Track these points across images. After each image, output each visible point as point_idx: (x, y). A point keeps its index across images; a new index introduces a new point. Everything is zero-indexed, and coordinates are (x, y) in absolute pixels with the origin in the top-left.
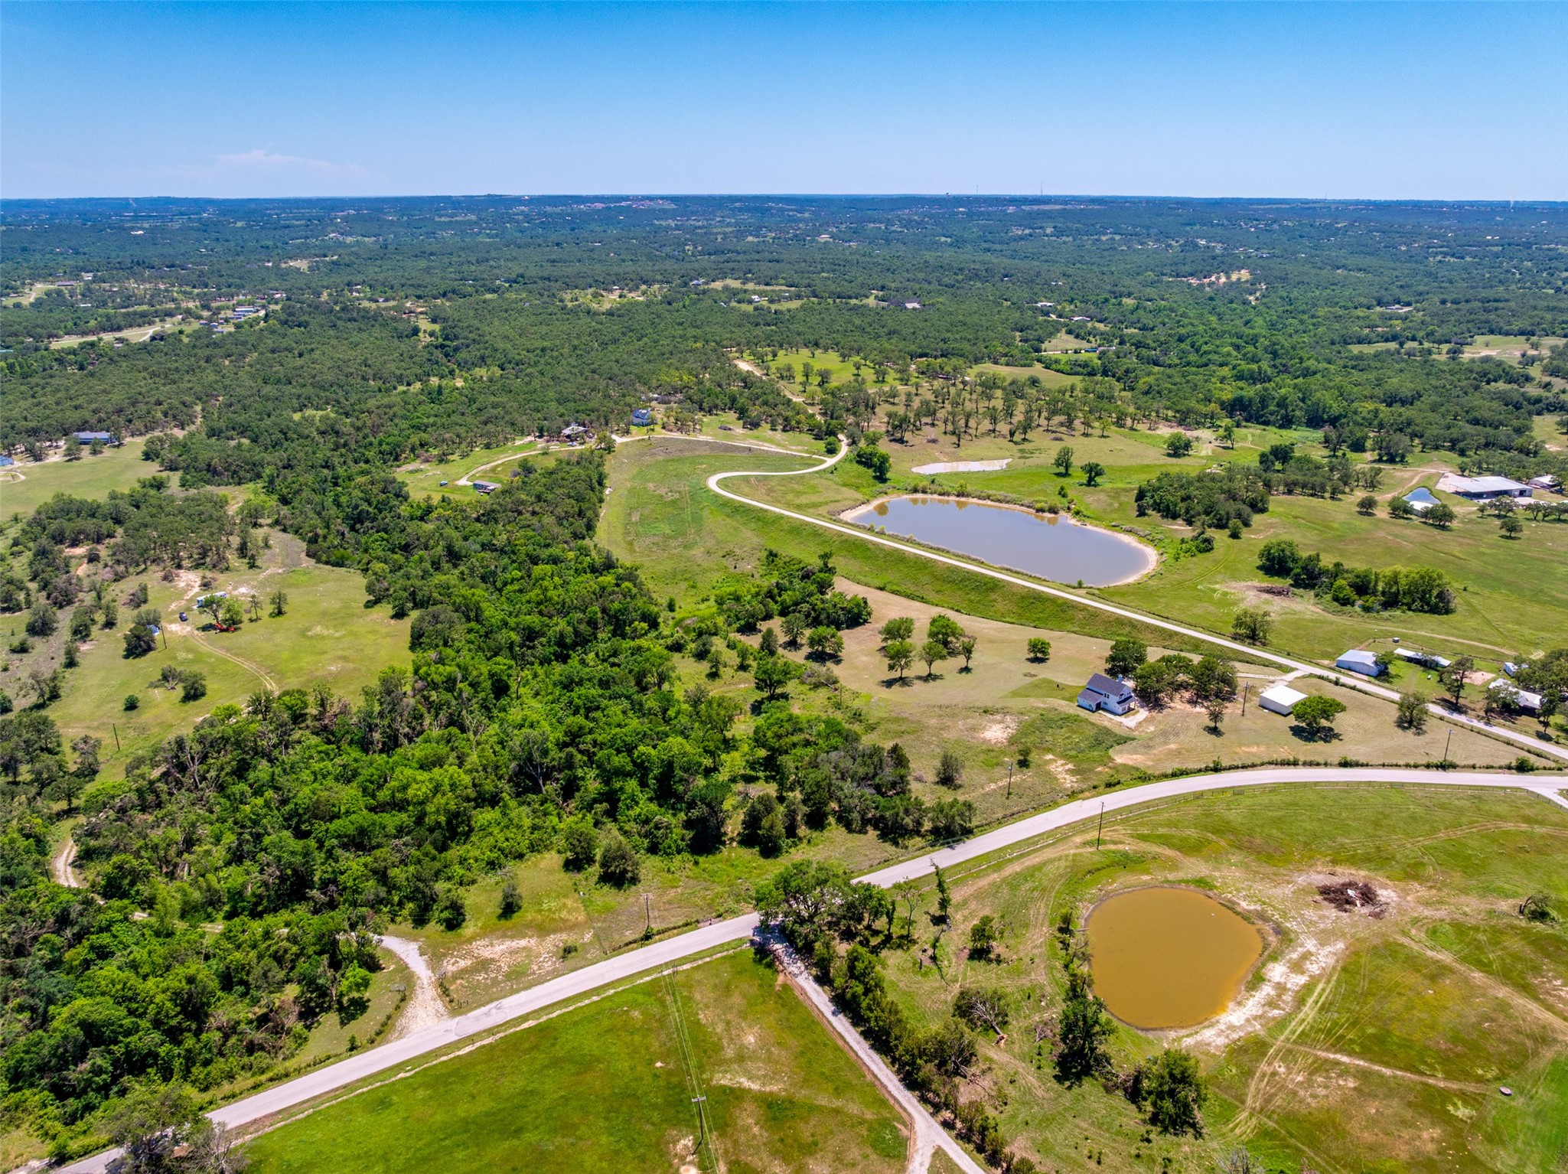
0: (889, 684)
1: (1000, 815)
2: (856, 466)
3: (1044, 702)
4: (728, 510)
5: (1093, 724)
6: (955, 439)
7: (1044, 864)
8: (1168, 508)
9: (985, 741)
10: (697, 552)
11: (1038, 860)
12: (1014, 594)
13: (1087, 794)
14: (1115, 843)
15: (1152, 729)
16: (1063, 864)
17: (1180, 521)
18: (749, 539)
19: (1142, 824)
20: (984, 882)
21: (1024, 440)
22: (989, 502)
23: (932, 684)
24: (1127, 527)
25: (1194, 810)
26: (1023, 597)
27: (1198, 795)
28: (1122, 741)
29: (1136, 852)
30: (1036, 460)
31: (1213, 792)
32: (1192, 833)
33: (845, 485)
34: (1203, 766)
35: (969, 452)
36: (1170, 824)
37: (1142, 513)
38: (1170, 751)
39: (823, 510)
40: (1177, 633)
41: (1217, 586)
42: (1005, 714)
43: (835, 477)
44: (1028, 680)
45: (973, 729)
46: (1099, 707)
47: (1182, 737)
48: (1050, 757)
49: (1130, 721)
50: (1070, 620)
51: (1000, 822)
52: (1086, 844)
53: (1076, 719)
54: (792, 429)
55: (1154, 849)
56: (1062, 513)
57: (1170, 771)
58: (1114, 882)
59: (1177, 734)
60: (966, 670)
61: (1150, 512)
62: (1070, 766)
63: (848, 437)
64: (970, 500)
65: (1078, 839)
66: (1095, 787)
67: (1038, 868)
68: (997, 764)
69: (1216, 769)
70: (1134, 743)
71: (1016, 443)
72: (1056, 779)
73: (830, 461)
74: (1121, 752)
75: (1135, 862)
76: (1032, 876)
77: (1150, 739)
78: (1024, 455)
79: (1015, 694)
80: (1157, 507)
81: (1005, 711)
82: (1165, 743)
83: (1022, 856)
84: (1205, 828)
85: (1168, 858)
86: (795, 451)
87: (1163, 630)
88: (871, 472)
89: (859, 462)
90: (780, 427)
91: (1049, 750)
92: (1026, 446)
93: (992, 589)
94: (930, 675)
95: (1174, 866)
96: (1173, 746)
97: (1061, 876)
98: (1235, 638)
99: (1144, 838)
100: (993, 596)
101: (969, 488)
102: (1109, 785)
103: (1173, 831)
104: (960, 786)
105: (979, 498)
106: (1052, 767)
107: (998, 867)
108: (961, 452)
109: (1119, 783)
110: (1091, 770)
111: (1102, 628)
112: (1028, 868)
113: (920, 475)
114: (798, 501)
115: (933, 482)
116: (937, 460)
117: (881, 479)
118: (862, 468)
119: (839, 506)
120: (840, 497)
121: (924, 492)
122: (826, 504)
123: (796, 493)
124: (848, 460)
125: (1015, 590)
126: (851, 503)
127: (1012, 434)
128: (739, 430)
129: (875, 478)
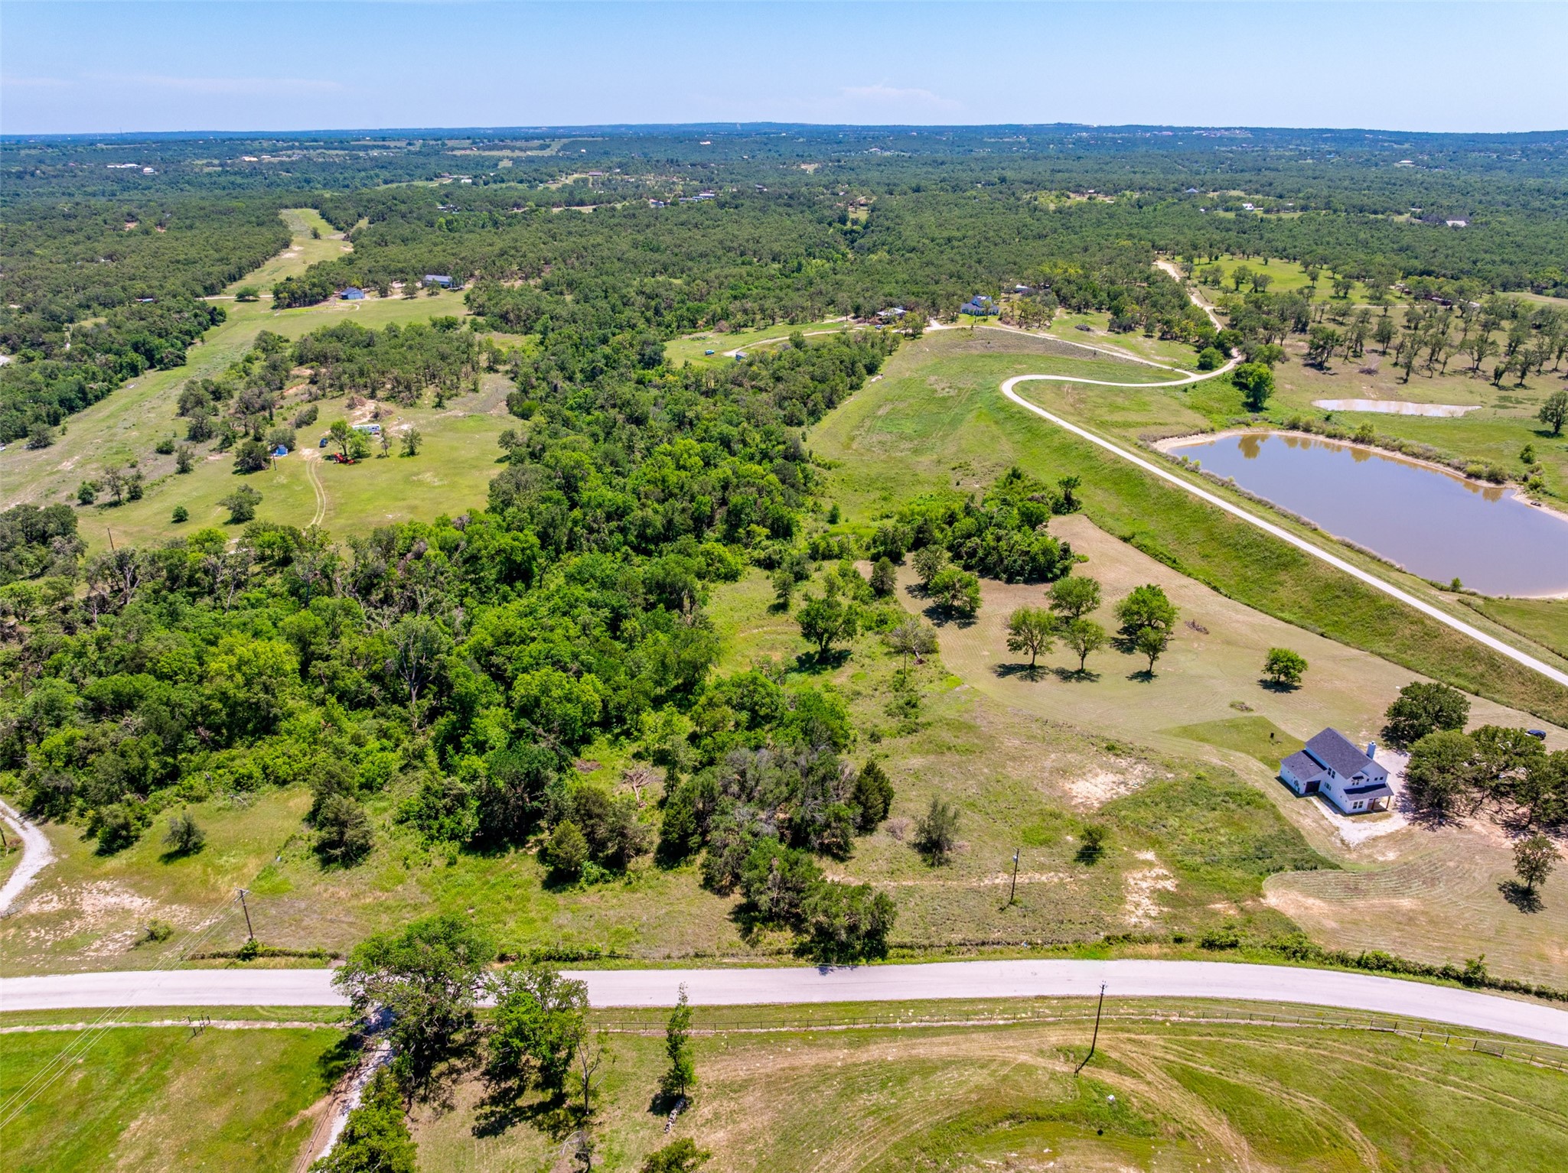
2: (1227, 387)
4: (1002, 415)
6: (1401, 373)
12: (1317, 579)
15: (1391, 856)
19: (1210, 1050)
21: (1518, 386)
22: (1398, 455)
26: (1328, 586)
28: (1310, 862)
30: (1520, 411)
33: (1192, 407)
35: (1417, 391)
39: (1133, 434)
43: (1186, 398)
46: (1313, 789)
49: (1356, 830)
50: (1388, 635)
54: (1175, 338)
56: (1510, 485)
63: (1243, 351)
64: (1373, 449)
66: (1178, 940)
71: (1502, 388)
72: (1121, 901)
73: (1195, 377)
77: (1370, 876)
78: (1503, 403)
86: (1159, 363)
87: (1545, 684)
88: (1242, 396)
89: (1235, 384)
90: (1158, 334)
92: (1520, 393)
93: (1285, 566)
100: (1282, 576)
101: (1376, 433)
105: (1386, 447)
108: (1402, 389)
110: (1199, 904)
111: (1435, 658)
113: (1318, 410)
114: (1107, 418)
115: (1328, 419)
116: (1361, 396)
117: (1254, 407)
118: (1235, 391)
119: (1162, 431)
120: (1172, 420)
121: (1307, 430)
122: (1145, 425)
123: (1114, 408)
124: (1223, 379)
125: (1320, 573)
126: (1184, 429)
127: (1498, 374)
128: (1101, 332)
129: (1246, 404)
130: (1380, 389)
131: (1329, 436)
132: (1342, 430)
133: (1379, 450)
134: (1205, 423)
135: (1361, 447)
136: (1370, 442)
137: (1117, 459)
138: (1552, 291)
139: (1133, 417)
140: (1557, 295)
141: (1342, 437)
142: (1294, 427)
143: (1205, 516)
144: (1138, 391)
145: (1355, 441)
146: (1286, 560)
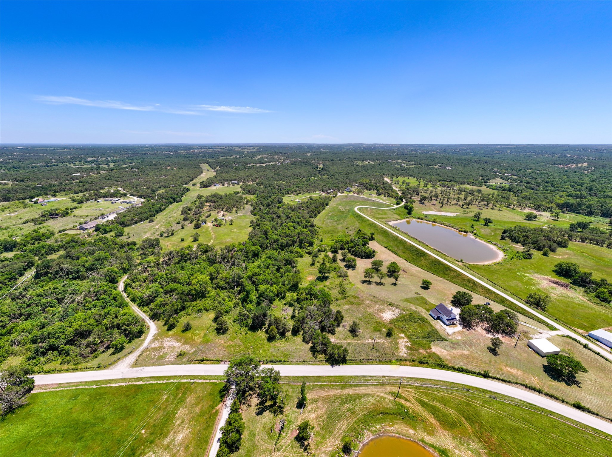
0: (364, 282)
1: (362, 358)
2: (403, 208)
3: (416, 308)
4: (355, 216)
5: (431, 326)
6: (441, 205)
7: (364, 395)
8: (515, 238)
9: (381, 317)
10: (340, 226)
11: (363, 391)
12: (430, 259)
13: (408, 363)
14: (406, 400)
15: (460, 338)
16: (372, 401)
17: (520, 244)
18: (357, 224)
19: (426, 394)
20: (332, 392)
21: (467, 208)
23: (379, 286)
24: (494, 243)
25: (460, 397)
26: (433, 262)
27: (468, 389)
28: (441, 339)
29: (414, 411)
30: (468, 215)
31: (477, 389)
32: (452, 412)
33: (396, 214)
34: (477, 371)
35: (445, 209)
36: (442, 401)
37: (503, 238)
38: (463, 355)
39: (384, 220)
40: (494, 293)
41: (528, 275)
42: (397, 308)
43: (395, 212)
44: (416, 295)
45: (380, 310)
46: (438, 318)
47: (473, 348)
48: (403, 335)
49: (450, 330)
50: (448, 275)
51: (360, 362)
52: (391, 393)
53: (424, 320)
54: (390, 197)
55: (426, 414)
56: (469, 233)
57: (456, 367)
58: (392, 425)
59: (471, 346)
60: (395, 284)
61: (507, 239)
62: (409, 344)
63: (406, 200)
65: (389, 389)
66: (413, 361)
67: (360, 397)
68: (378, 331)
69: (486, 376)
70: (446, 343)
71: (464, 208)
72: (398, 348)
73: (396, 206)
74: (437, 345)
75: (410, 418)
76: (354, 400)
77: (456, 343)
78: (465, 212)
79: (406, 300)
80: (510, 237)
81: (397, 307)
82: (463, 349)
83: (357, 385)
84: (462, 413)
85: (431, 424)
86: (388, 203)
87: (489, 290)
88: (407, 211)
89: (405, 208)
90: (387, 196)
91: (404, 332)
92: (468, 210)
93: (422, 256)
94: (380, 283)
95: (431, 432)
96: (466, 352)
97: (366, 408)
98: (527, 302)
99: (423, 404)
100: (422, 258)
101: (437, 220)
102: (421, 362)
103: (441, 407)
104: (357, 336)
105: (440, 224)
106: (400, 341)
107: (343, 387)
108: (442, 209)
109: (427, 363)
110: (417, 350)
111: (460, 281)
112: (356, 394)
113: (424, 214)
114: (378, 216)
115: (426, 217)
116: (432, 210)
117: (409, 213)
118: (405, 210)
119: (390, 219)
120: (392, 217)
121: (422, 219)
122: (386, 218)
123: (379, 214)
124: (402, 207)
125: (431, 258)
126: (395, 219)
127: (463, 205)
128: (374, 195)
129: (407, 213)
130: (437, 209)
131: (427, 221)
132: (430, 219)
133: (438, 224)
134: (399, 218)
135: (434, 223)
136: (436, 223)
137: (382, 228)
138: (472, 184)
139: (384, 216)
140: (473, 185)
141: (430, 221)
142: (419, 218)
143: (403, 242)
144: (384, 210)
145: (433, 222)
146: (423, 254)
